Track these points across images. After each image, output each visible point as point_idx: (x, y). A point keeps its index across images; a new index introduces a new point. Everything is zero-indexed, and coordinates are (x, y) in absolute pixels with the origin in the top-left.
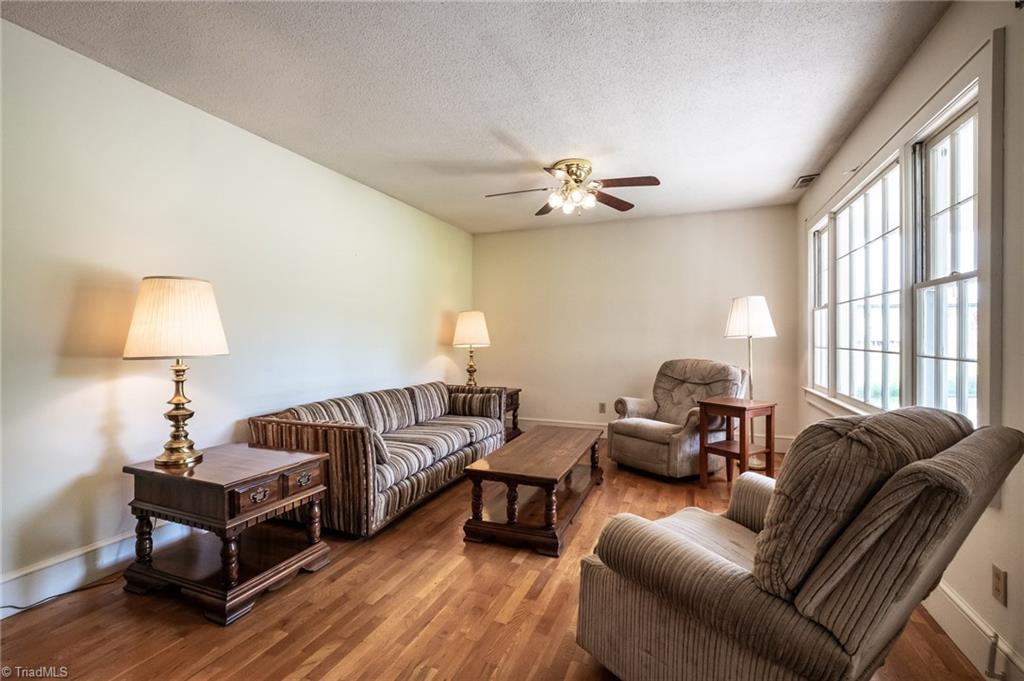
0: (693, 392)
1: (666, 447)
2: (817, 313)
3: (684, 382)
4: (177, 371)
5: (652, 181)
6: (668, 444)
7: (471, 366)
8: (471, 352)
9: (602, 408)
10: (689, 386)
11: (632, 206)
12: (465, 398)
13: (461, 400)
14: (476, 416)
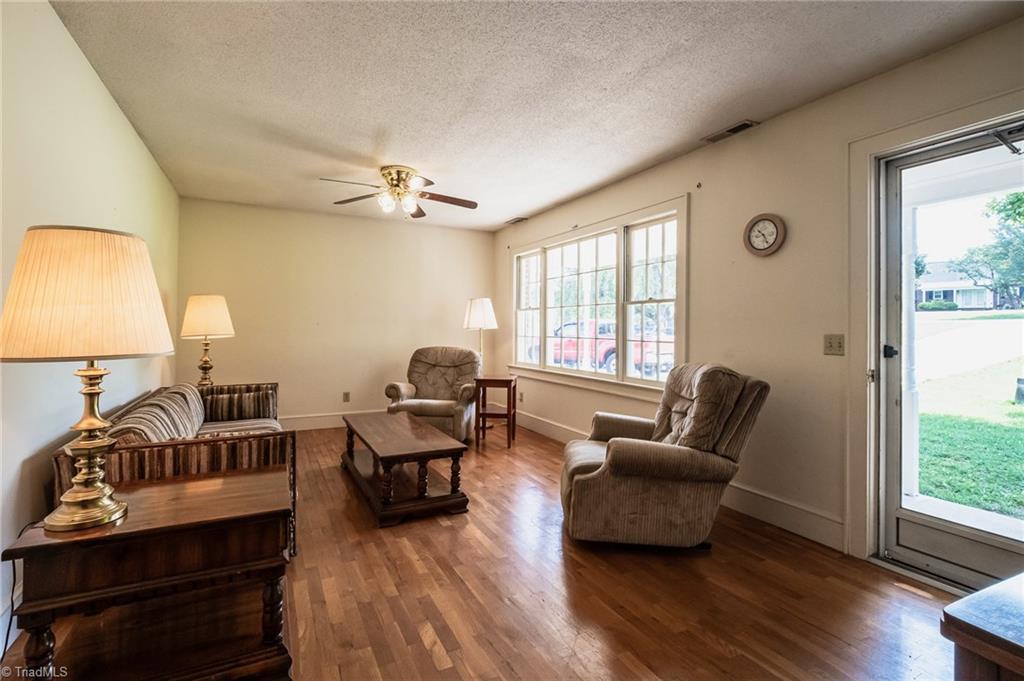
0: (444, 374)
1: (451, 419)
2: (519, 312)
3: (434, 366)
4: (91, 378)
5: (472, 205)
6: (452, 416)
7: (206, 362)
8: (207, 345)
9: (346, 397)
10: (441, 369)
11: (424, 215)
12: (231, 400)
13: (226, 403)
14: (250, 418)
